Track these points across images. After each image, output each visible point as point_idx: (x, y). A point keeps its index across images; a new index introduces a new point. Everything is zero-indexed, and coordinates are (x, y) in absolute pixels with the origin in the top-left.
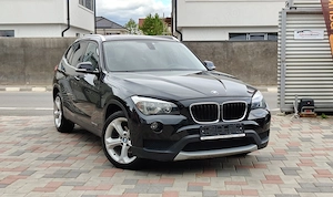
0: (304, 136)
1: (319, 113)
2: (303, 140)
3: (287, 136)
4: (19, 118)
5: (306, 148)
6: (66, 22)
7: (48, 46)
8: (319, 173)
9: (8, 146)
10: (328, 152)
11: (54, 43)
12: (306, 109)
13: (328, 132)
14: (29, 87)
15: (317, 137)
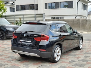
4: (88, 42)
6: (76, 14)
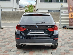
0: (65, 33)
1: (67, 28)
2: (65, 34)
3: (61, 33)
5: (65, 35)
8: (68, 40)
9: (9, 35)
10: (70, 36)
12: (65, 27)
13: (69, 32)
14: (6, 22)
15: (67, 33)
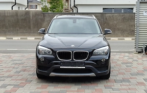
7: (6, 15)
11: (10, 13)
